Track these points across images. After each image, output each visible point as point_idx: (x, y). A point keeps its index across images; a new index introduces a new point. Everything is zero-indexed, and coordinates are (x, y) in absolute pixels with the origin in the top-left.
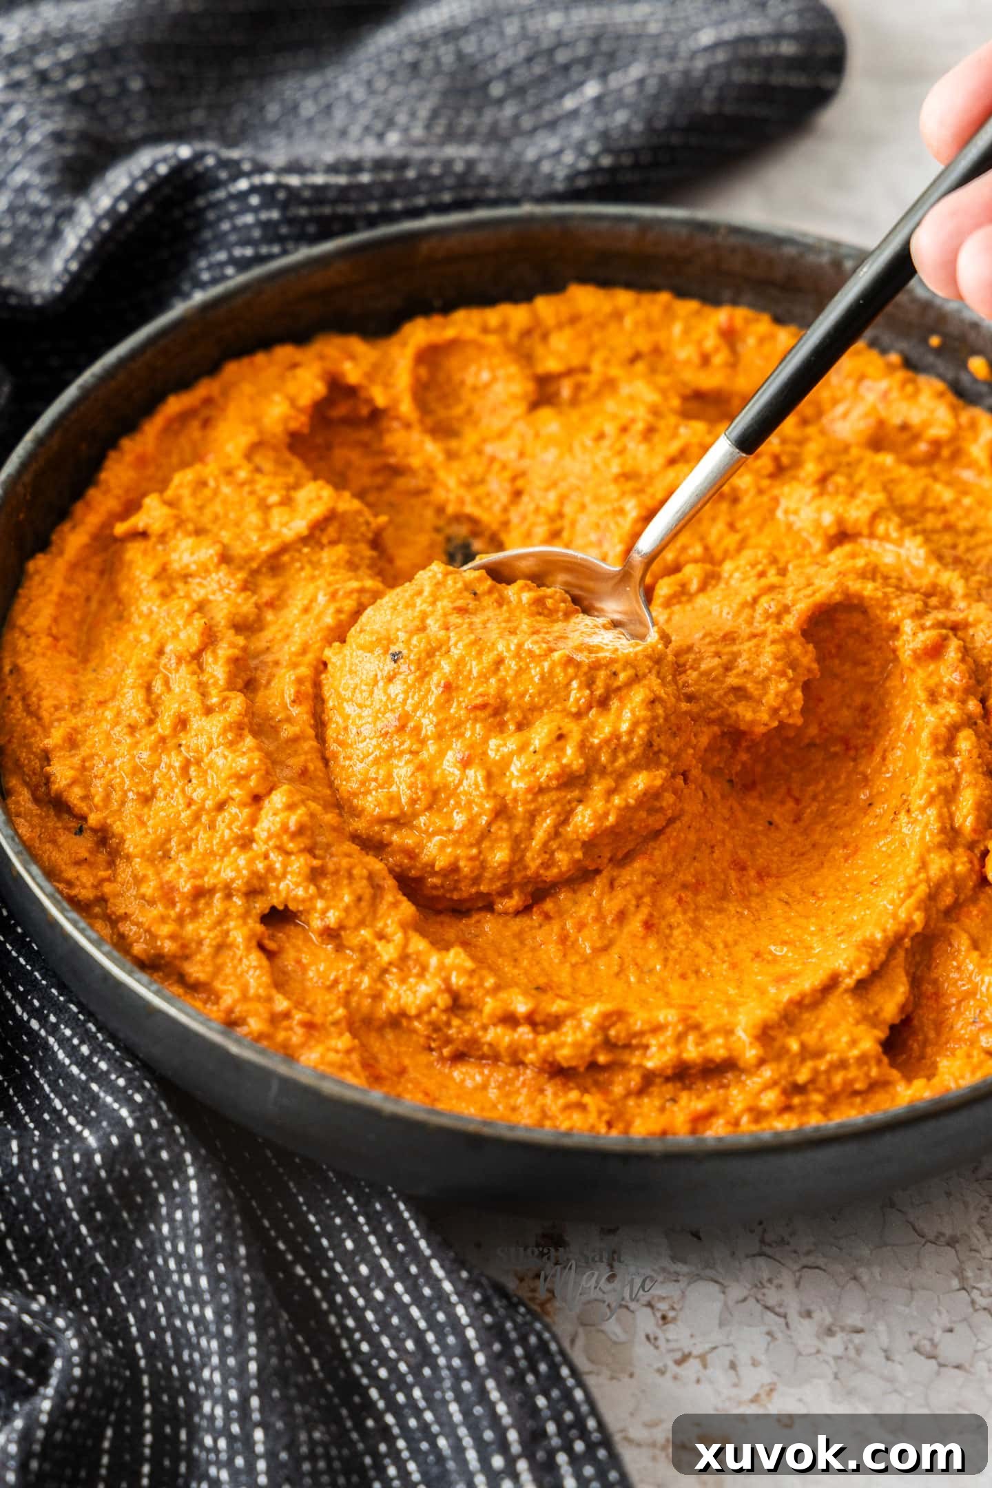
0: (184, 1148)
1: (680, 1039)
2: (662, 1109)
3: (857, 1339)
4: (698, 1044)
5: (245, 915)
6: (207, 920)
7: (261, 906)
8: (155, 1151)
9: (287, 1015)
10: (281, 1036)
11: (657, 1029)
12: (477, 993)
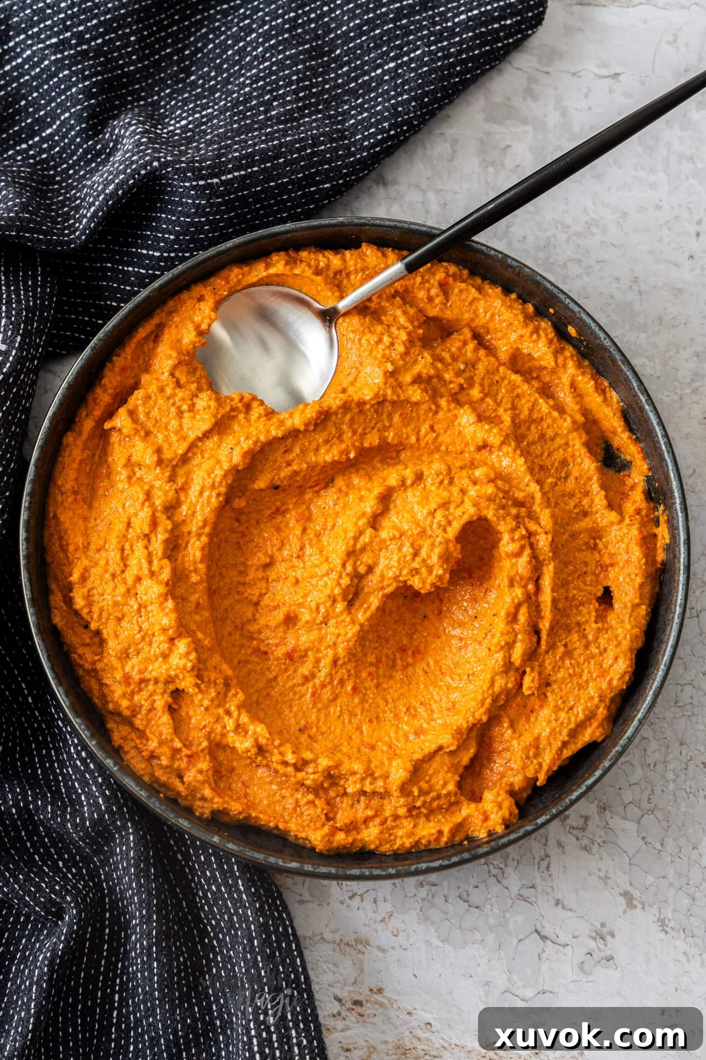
0: (127, 820)
1: (363, 780)
2: (352, 806)
3: (434, 889)
4: (371, 784)
5: (163, 694)
6: (145, 694)
7: (171, 687)
8: (115, 822)
9: (180, 750)
10: (176, 765)
11: (354, 773)
12: (270, 748)
